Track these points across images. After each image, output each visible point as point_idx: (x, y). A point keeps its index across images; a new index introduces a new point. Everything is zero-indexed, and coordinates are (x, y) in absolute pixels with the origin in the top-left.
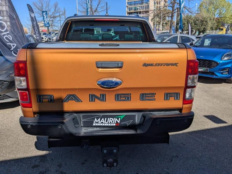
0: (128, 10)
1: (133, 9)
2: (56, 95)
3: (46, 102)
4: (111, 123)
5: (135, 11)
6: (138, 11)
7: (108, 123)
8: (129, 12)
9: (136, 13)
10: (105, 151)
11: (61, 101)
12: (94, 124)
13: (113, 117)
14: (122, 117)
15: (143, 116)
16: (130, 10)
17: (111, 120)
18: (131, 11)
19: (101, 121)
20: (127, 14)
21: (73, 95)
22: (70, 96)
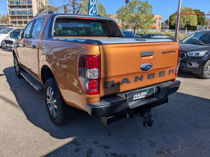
0: (9, 3)
1: (15, 2)
2: (116, 81)
3: (110, 87)
4: (143, 96)
5: (18, 5)
6: (21, 5)
7: (141, 96)
8: (11, 5)
9: (19, 7)
10: (146, 115)
11: (119, 84)
12: (134, 99)
13: (144, 91)
14: (148, 90)
15: (157, 87)
16: (11, 3)
17: (143, 93)
18: (13, 5)
19: (138, 96)
20: (9, 7)
21: (126, 79)
22: (124, 79)
